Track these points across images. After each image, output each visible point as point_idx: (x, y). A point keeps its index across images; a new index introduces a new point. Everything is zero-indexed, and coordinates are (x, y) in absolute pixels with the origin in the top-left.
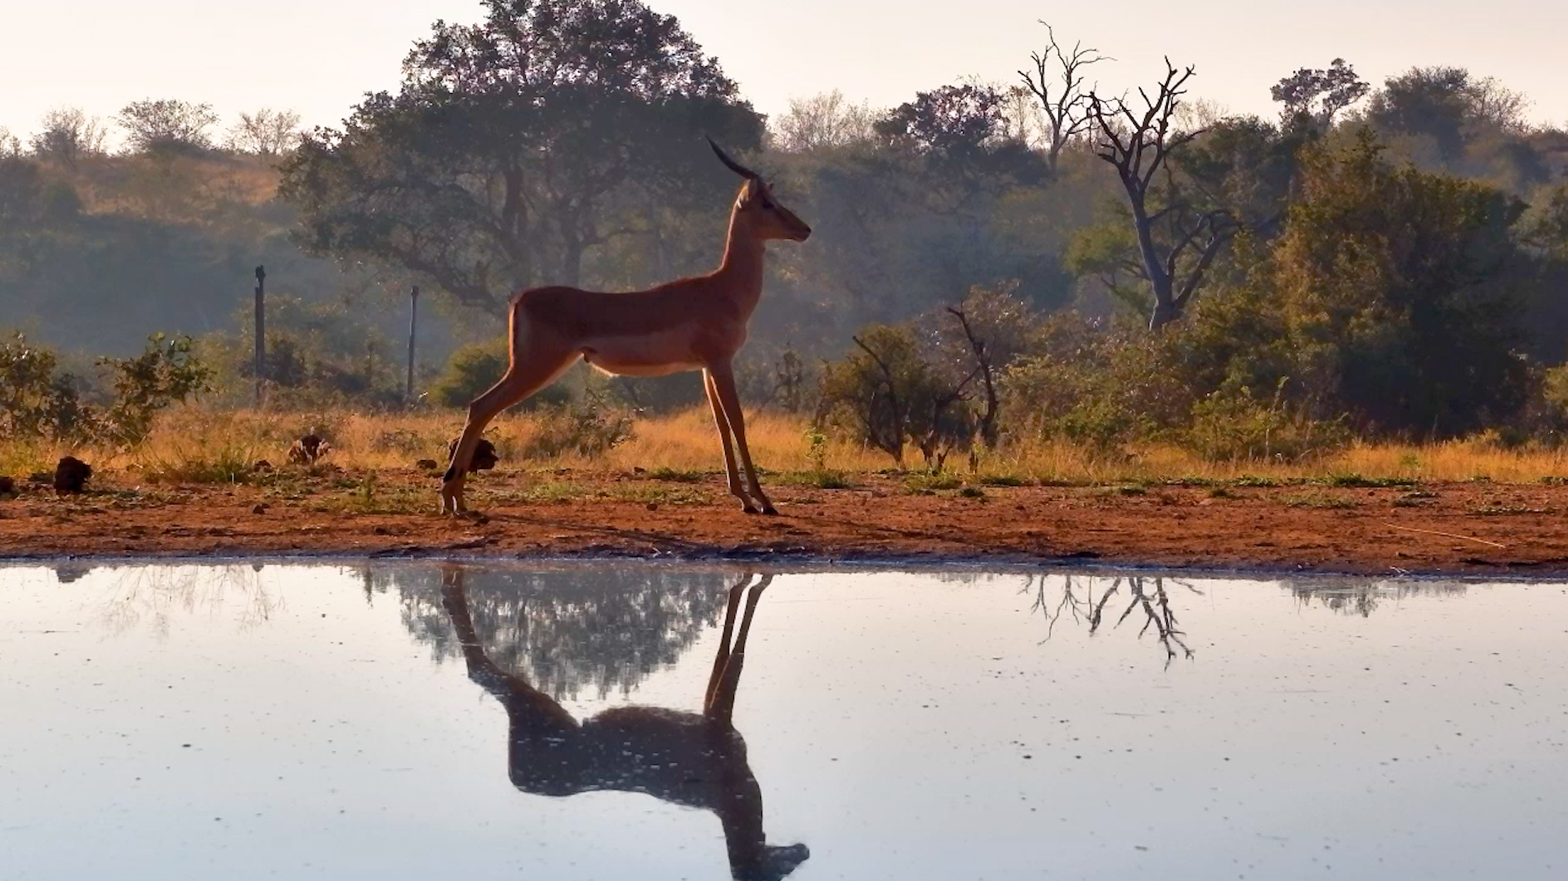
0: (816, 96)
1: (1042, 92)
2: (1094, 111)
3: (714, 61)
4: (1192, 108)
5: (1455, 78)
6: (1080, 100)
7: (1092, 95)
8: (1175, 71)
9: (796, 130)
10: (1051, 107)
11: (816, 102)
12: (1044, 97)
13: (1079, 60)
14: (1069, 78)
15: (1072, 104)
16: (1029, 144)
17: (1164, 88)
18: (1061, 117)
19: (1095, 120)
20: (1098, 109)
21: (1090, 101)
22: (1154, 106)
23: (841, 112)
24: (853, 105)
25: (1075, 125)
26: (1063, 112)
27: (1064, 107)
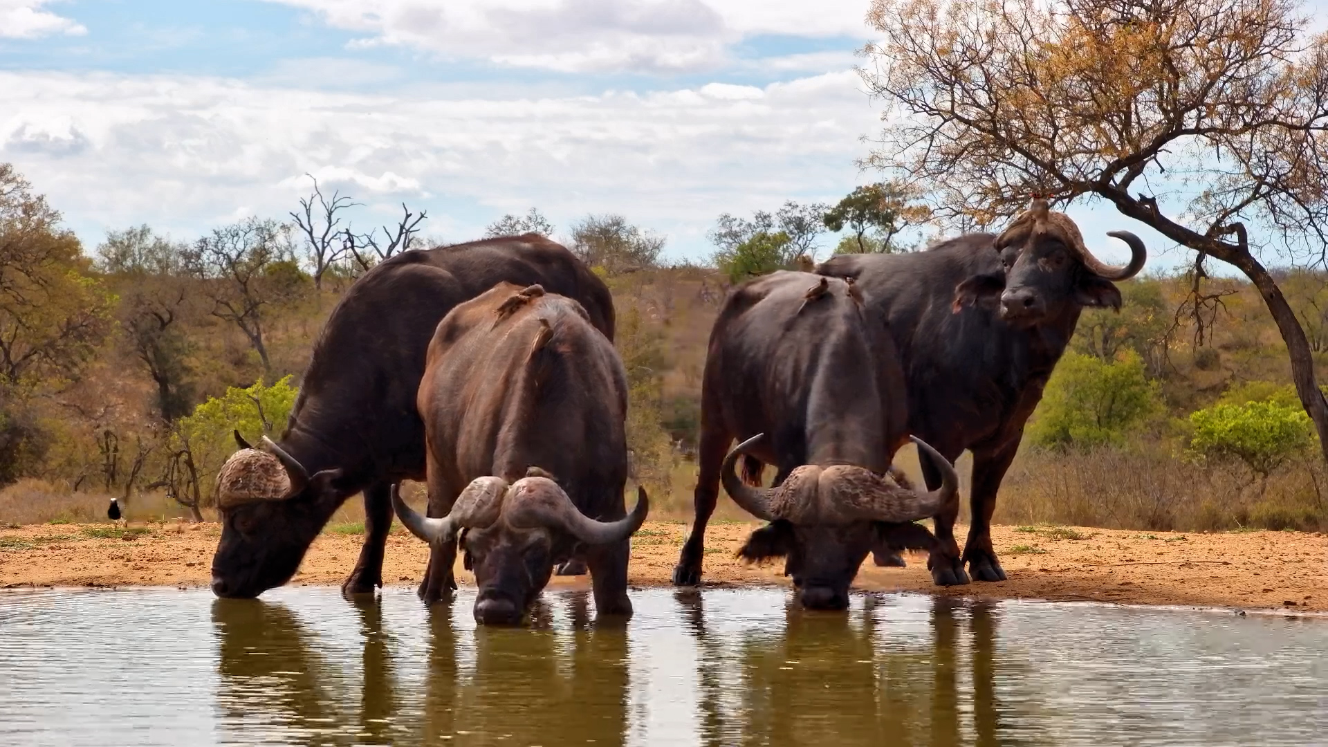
0: (128, 229)
1: (309, 229)
2: (349, 244)
3: (40, 199)
4: (424, 243)
5: (618, 223)
6: (338, 236)
7: (347, 232)
8: (411, 215)
9: (112, 256)
10: (316, 241)
11: (129, 233)
12: (310, 233)
13: (337, 205)
14: (329, 217)
15: (332, 238)
16: (300, 268)
17: (402, 227)
18: (324, 248)
19: (350, 251)
20: (352, 242)
21: (346, 236)
22: (394, 241)
23: (149, 242)
24: (159, 237)
25: (335, 255)
26: (326, 244)
27: (326, 240)
